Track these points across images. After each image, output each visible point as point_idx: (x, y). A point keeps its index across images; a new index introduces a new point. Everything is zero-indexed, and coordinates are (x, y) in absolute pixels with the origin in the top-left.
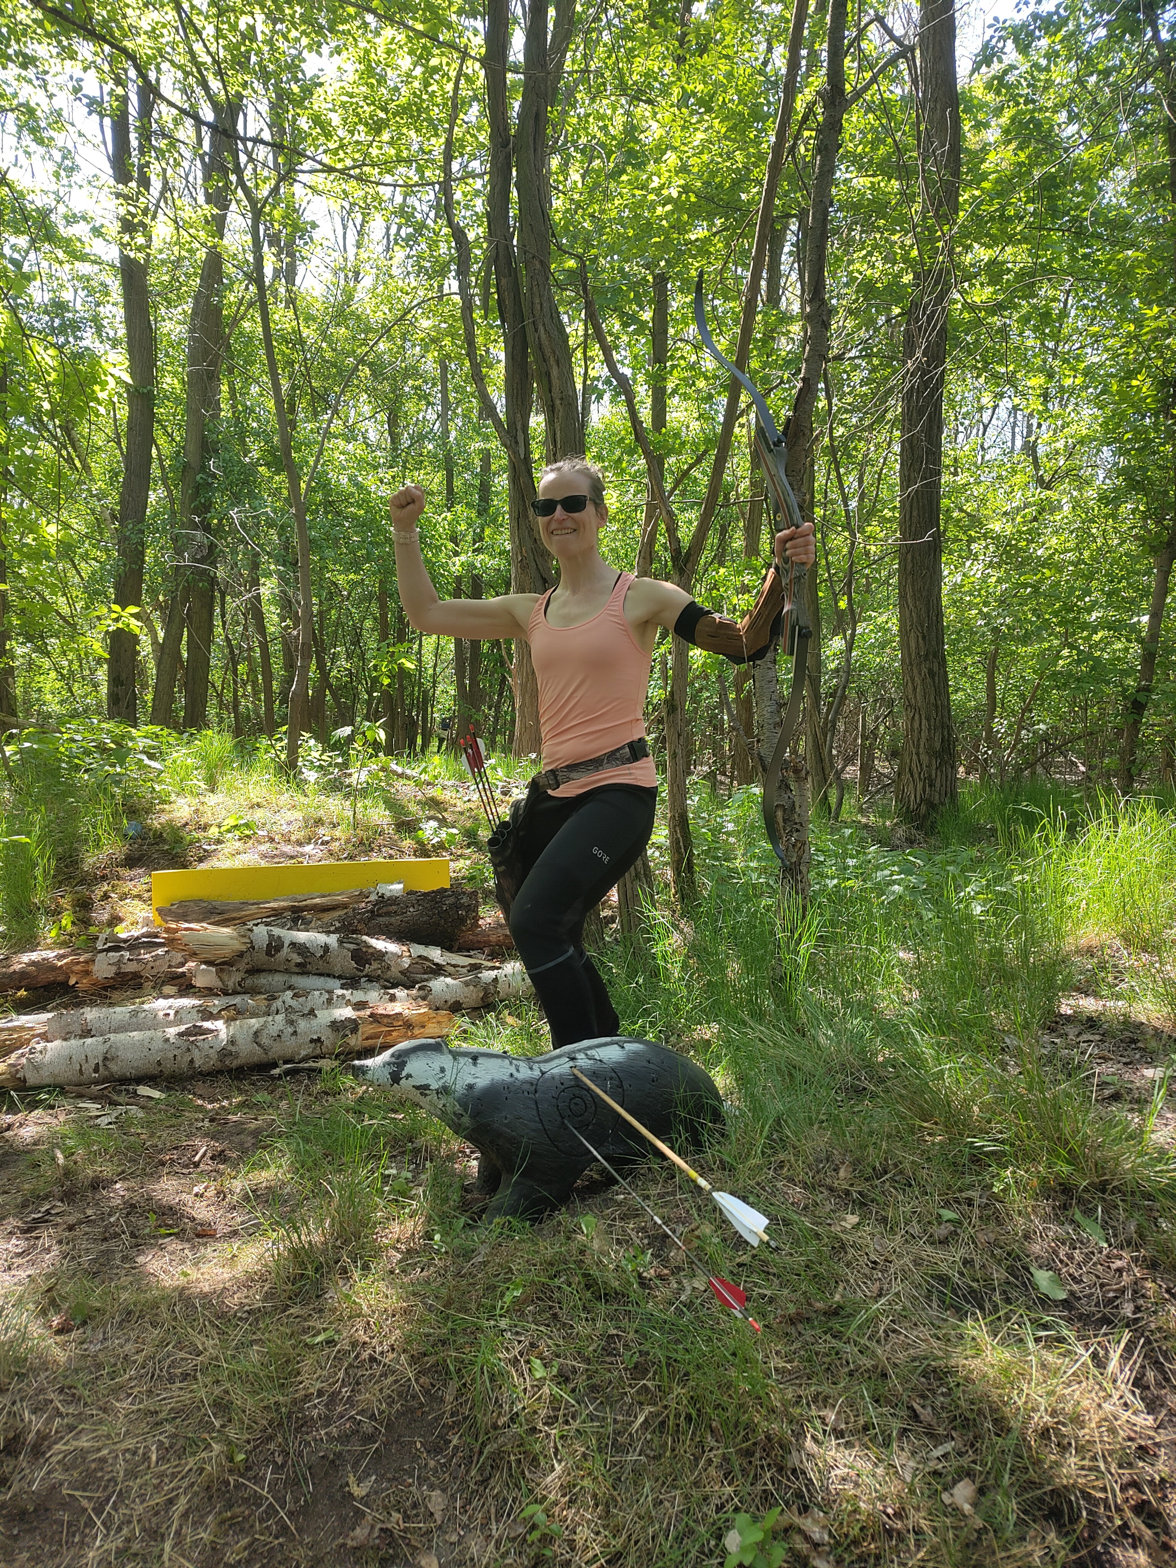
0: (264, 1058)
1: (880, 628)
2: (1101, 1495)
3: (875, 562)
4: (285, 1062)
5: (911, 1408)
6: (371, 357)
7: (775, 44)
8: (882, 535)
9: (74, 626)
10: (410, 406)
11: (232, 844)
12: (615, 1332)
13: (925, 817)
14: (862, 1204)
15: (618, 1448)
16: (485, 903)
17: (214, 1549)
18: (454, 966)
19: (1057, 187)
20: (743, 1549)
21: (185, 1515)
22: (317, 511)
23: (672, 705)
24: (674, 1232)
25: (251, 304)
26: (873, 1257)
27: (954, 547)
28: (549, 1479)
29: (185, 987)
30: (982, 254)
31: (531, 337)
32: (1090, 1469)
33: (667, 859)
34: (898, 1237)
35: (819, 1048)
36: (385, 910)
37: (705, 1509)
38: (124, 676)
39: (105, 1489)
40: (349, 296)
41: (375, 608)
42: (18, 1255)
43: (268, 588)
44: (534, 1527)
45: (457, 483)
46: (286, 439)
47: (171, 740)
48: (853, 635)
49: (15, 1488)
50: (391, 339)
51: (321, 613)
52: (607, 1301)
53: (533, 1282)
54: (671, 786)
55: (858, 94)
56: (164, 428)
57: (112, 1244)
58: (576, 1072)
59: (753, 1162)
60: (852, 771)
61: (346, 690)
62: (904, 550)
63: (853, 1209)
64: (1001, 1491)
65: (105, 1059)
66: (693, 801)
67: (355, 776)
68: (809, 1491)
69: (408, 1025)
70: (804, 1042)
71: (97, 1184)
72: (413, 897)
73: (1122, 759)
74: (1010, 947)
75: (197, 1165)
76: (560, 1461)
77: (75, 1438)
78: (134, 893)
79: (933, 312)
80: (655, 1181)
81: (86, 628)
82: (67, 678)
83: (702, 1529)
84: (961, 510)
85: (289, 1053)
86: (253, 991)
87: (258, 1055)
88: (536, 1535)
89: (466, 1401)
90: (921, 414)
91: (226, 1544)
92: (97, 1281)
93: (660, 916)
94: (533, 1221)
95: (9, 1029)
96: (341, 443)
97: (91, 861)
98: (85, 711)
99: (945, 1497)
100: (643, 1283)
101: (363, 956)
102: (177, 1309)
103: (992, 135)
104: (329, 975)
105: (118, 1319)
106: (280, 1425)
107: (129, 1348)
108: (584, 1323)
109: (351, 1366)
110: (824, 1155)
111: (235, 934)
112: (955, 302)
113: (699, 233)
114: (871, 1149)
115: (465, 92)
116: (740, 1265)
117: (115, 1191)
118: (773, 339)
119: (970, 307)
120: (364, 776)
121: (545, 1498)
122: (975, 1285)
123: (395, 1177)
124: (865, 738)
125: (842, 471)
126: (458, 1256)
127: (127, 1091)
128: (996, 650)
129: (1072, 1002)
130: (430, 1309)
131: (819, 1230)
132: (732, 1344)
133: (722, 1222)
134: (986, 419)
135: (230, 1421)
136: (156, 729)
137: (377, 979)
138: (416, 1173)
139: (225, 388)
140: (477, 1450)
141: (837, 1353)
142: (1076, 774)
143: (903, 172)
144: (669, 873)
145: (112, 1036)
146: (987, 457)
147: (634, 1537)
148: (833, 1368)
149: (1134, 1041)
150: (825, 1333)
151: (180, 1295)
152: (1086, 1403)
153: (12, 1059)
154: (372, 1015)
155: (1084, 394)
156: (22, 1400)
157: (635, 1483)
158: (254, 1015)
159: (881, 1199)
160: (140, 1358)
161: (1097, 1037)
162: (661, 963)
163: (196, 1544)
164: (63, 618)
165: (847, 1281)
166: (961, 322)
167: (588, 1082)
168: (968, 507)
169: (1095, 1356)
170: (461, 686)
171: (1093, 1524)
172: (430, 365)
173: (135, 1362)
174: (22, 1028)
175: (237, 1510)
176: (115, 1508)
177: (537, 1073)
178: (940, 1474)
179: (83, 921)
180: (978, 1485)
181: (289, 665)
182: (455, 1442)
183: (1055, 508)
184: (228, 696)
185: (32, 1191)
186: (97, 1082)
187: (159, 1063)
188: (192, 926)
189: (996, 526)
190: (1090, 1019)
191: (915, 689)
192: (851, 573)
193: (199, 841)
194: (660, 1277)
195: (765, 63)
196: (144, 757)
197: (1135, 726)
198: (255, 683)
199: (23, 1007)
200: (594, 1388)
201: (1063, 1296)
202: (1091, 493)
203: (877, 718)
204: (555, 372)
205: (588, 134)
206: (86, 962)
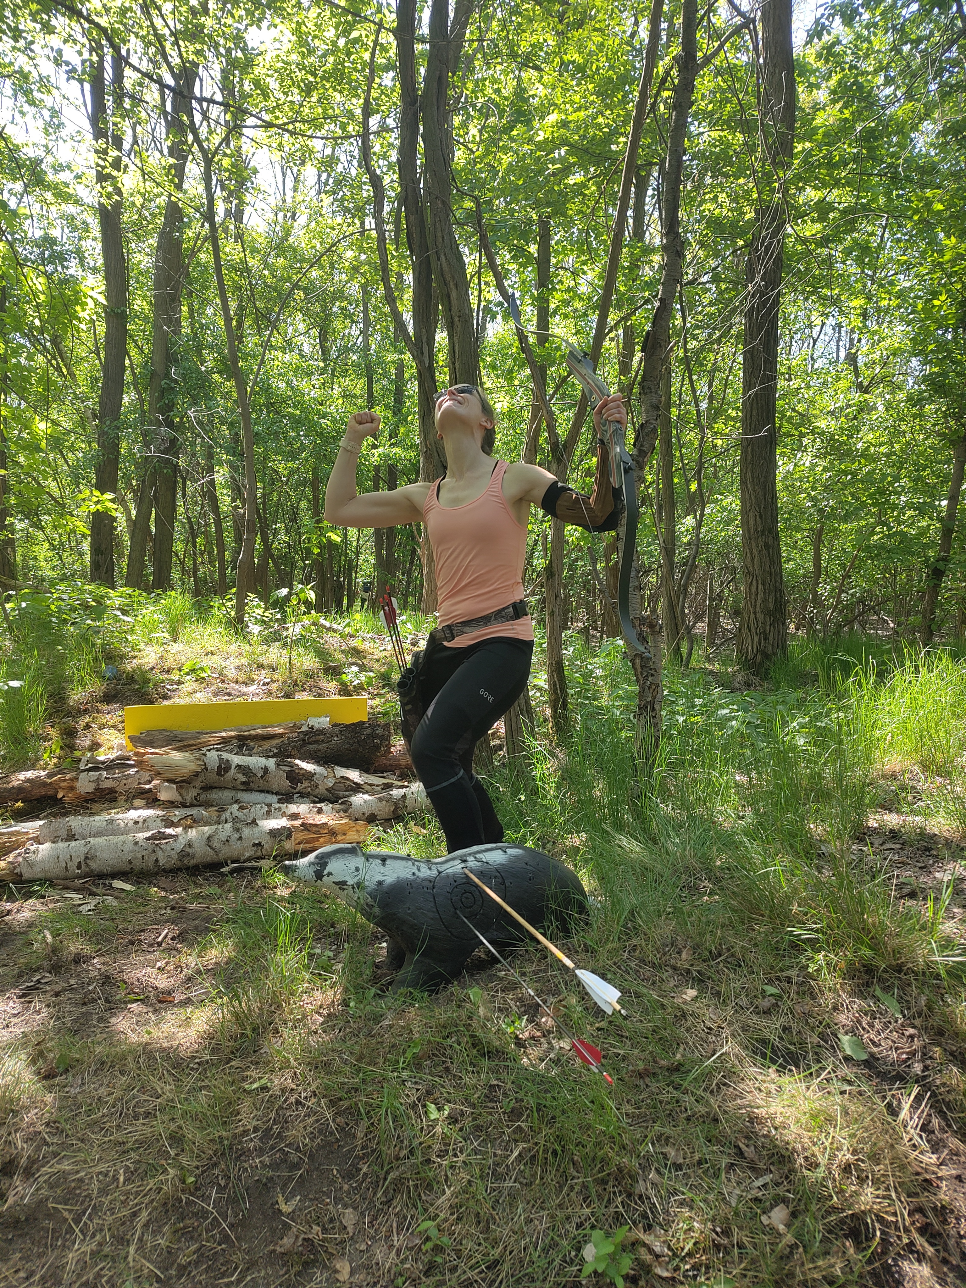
0: (215, 858)
1: (724, 509)
2: (893, 1219)
3: (721, 453)
4: (233, 862)
5: (737, 1147)
6: (304, 283)
7: (640, 19)
8: (727, 431)
9: (63, 506)
10: (337, 323)
11: (189, 685)
12: (496, 1082)
13: (761, 664)
14: (700, 981)
15: (498, 1177)
16: (396, 734)
17: (169, 1252)
18: (371, 785)
19: (876, 139)
20: (597, 1259)
21: (146, 1225)
22: (261, 411)
23: (551, 572)
24: (545, 1002)
25: (206, 239)
26: (708, 1024)
27: (788, 440)
28: (440, 1201)
29: (152, 800)
30: (812, 194)
31: (434, 265)
32: (884, 1197)
33: (546, 698)
34: (729, 1008)
35: (668, 854)
36: (314, 739)
37: (567, 1227)
38: (103, 547)
39: (82, 1204)
40: (287, 233)
41: (308, 491)
42: (15, 1016)
43: (221, 475)
44: (428, 1239)
45: (376, 388)
46: (234, 351)
47: (142, 599)
48: (702, 515)
49: (11, 1201)
50: (322, 267)
51: (264, 496)
52: (489, 1058)
53: (429, 1042)
54: (550, 638)
55: (707, 60)
56: (135, 342)
57: (90, 1008)
58: (467, 871)
59: (610, 946)
60: (701, 627)
61: (286, 559)
62: (745, 444)
63: (693, 984)
64: (809, 1214)
65: (86, 858)
66: (568, 652)
67: (291, 629)
68: (652, 1212)
69: (333, 833)
70: (655, 849)
71: (78, 959)
72: (337, 729)
73: (924, 617)
74: (828, 772)
75: (160, 944)
76: (449, 1187)
77: (58, 1163)
78: (110, 723)
79: (771, 244)
80: (531, 961)
81: (73, 507)
82: (57, 549)
83: (565, 1243)
84: (794, 410)
85: (235, 854)
86: (207, 804)
87: (211, 856)
88: (429, 1245)
89: (374, 1137)
90: (760, 330)
91: (179, 1249)
92: (77, 1037)
93: (538, 745)
94: (431, 991)
95: (8, 833)
96: (279, 354)
97: (76, 697)
98: (73, 575)
99: (764, 1219)
100: (519, 1043)
101: (295, 776)
102: (141, 1060)
103: (822, 95)
104: (268, 792)
105: (93, 1067)
106: (223, 1154)
107: (103, 1091)
108: (470, 1075)
109: (281, 1107)
110: (669, 940)
111: (192, 757)
112: (790, 236)
113: (575, 179)
114: (708, 936)
115: (380, 60)
116: (599, 1029)
117: (93, 965)
118: (638, 267)
119: (804, 241)
120: (298, 629)
121: (437, 1216)
122: (792, 1047)
123: (320, 955)
124: (712, 599)
125: (695, 377)
126: (369, 1020)
127: (104, 884)
128: (822, 528)
129: (878, 817)
130: (345, 1062)
131: (665, 1001)
132: (591, 1094)
133: (584, 995)
134: (815, 335)
135: (183, 1150)
136: (128, 590)
137: (308, 795)
138: (337, 953)
139: (185, 309)
140: (382, 1176)
141: (677, 1102)
142: (887, 630)
143: (747, 127)
144: (548, 711)
145: (92, 840)
146: (816, 367)
147: (509, 1249)
148: (674, 1113)
149: (928, 849)
150: (668, 1085)
151: (144, 1049)
152: (882, 1144)
153: (11, 857)
154: (303, 825)
155: (897, 313)
156: (16, 1132)
157: (511, 1205)
158: (207, 824)
159: (716, 977)
160: (111, 1099)
161: (898, 846)
162: (540, 784)
163: (155, 1248)
164: (54, 499)
165: (687, 1043)
166: (796, 253)
167: (476, 880)
168: (800, 408)
169: (889, 1106)
170: (379, 556)
171: (885, 1241)
172: (354, 289)
173: (107, 1102)
174: (18, 833)
175: (188, 1222)
176: (90, 1218)
177: (434, 873)
178: (760, 1201)
179: (69, 747)
180: (791, 1209)
181: (238, 539)
182: (365, 1169)
183: (872, 409)
184: (189, 564)
185: (26, 965)
186: (79, 877)
187: (130, 862)
188: (156, 751)
189: (822, 424)
190: (892, 831)
191: (753, 559)
192: (700, 464)
193: (163, 681)
194: (533, 1038)
195: (633, 35)
196: (119, 613)
197: (935, 589)
198: (210, 553)
199: (21, 816)
200: (478, 1128)
201: (865, 1057)
202: (902, 396)
203: (722, 583)
204: (454, 294)
205: (485, 95)
206: (71, 780)
